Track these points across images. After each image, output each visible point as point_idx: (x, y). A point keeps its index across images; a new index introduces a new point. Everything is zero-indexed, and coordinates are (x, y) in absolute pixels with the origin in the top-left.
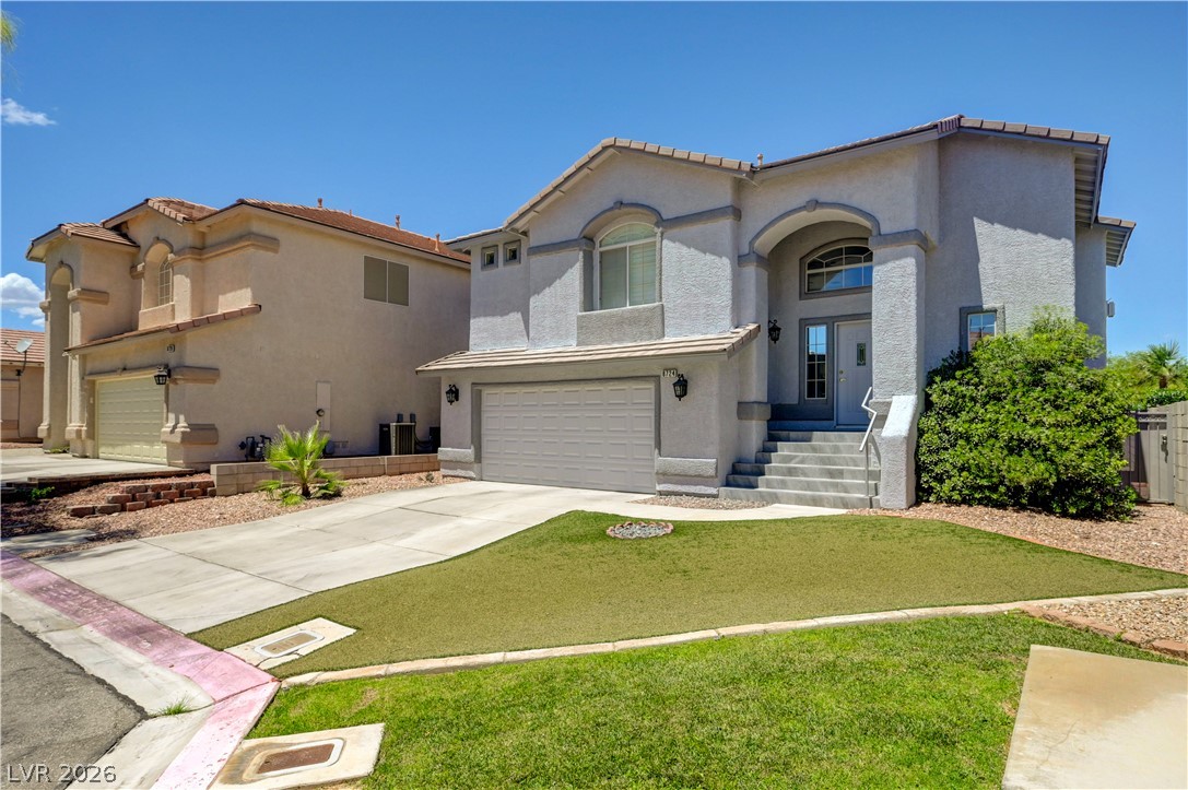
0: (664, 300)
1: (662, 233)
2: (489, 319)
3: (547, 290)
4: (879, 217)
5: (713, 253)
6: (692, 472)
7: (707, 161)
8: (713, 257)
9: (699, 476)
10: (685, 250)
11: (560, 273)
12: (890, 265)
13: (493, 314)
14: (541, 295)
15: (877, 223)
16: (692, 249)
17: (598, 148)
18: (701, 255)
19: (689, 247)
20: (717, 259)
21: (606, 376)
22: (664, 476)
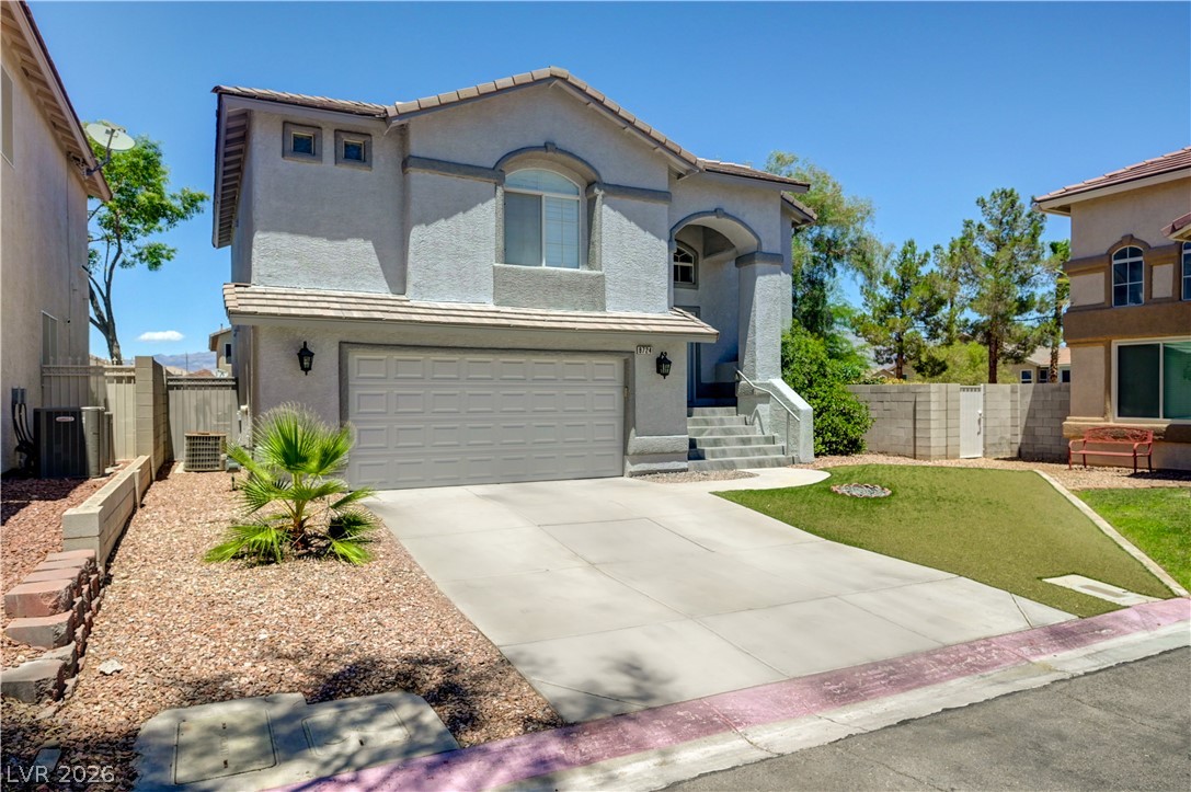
0: (604, 269)
1: (603, 196)
2: (304, 240)
3: (442, 223)
4: (761, 237)
5: (653, 233)
6: (668, 450)
7: (667, 144)
8: (653, 237)
9: (675, 452)
10: (625, 222)
11: (464, 205)
12: (768, 277)
13: (313, 232)
14: (432, 228)
15: (760, 244)
16: (633, 224)
17: (544, 72)
18: (641, 232)
19: (630, 220)
20: (657, 241)
21: (572, 347)
22: (642, 456)
